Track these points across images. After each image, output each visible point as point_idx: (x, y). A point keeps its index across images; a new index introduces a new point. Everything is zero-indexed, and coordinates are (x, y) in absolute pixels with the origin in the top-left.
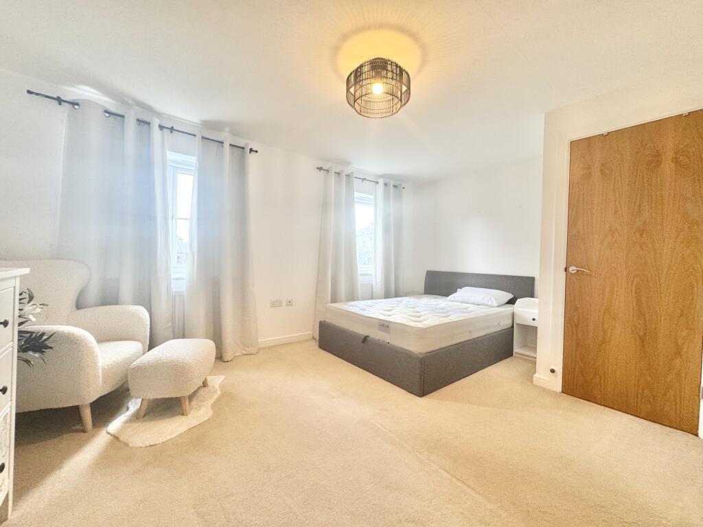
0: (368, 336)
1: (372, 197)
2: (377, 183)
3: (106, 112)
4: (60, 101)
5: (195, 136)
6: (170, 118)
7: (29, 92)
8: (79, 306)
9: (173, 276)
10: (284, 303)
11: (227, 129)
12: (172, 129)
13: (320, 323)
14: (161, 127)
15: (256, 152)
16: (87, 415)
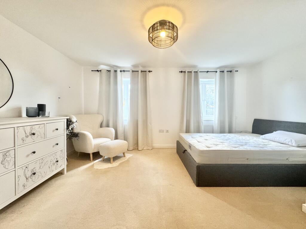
0: (186, 150)
1: (214, 80)
2: (216, 72)
3: (107, 71)
4: (98, 71)
5: (129, 71)
6: (123, 67)
7: (92, 71)
8: (101, 126)
9: (124, 119)
10: (165, 131)
11: (140, 66)
12: (124, 71)
13: (177, 141)
14: (121, 71)
15: (152, 71)
16: (91, 156)
